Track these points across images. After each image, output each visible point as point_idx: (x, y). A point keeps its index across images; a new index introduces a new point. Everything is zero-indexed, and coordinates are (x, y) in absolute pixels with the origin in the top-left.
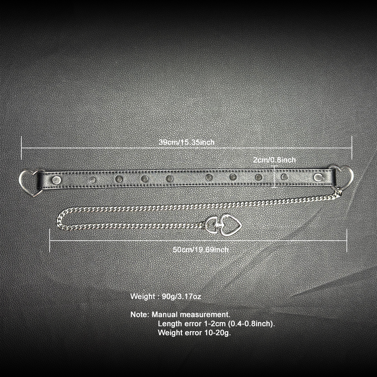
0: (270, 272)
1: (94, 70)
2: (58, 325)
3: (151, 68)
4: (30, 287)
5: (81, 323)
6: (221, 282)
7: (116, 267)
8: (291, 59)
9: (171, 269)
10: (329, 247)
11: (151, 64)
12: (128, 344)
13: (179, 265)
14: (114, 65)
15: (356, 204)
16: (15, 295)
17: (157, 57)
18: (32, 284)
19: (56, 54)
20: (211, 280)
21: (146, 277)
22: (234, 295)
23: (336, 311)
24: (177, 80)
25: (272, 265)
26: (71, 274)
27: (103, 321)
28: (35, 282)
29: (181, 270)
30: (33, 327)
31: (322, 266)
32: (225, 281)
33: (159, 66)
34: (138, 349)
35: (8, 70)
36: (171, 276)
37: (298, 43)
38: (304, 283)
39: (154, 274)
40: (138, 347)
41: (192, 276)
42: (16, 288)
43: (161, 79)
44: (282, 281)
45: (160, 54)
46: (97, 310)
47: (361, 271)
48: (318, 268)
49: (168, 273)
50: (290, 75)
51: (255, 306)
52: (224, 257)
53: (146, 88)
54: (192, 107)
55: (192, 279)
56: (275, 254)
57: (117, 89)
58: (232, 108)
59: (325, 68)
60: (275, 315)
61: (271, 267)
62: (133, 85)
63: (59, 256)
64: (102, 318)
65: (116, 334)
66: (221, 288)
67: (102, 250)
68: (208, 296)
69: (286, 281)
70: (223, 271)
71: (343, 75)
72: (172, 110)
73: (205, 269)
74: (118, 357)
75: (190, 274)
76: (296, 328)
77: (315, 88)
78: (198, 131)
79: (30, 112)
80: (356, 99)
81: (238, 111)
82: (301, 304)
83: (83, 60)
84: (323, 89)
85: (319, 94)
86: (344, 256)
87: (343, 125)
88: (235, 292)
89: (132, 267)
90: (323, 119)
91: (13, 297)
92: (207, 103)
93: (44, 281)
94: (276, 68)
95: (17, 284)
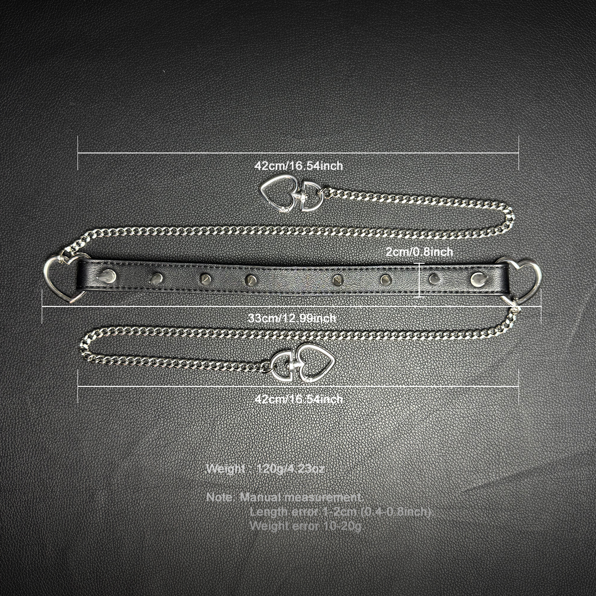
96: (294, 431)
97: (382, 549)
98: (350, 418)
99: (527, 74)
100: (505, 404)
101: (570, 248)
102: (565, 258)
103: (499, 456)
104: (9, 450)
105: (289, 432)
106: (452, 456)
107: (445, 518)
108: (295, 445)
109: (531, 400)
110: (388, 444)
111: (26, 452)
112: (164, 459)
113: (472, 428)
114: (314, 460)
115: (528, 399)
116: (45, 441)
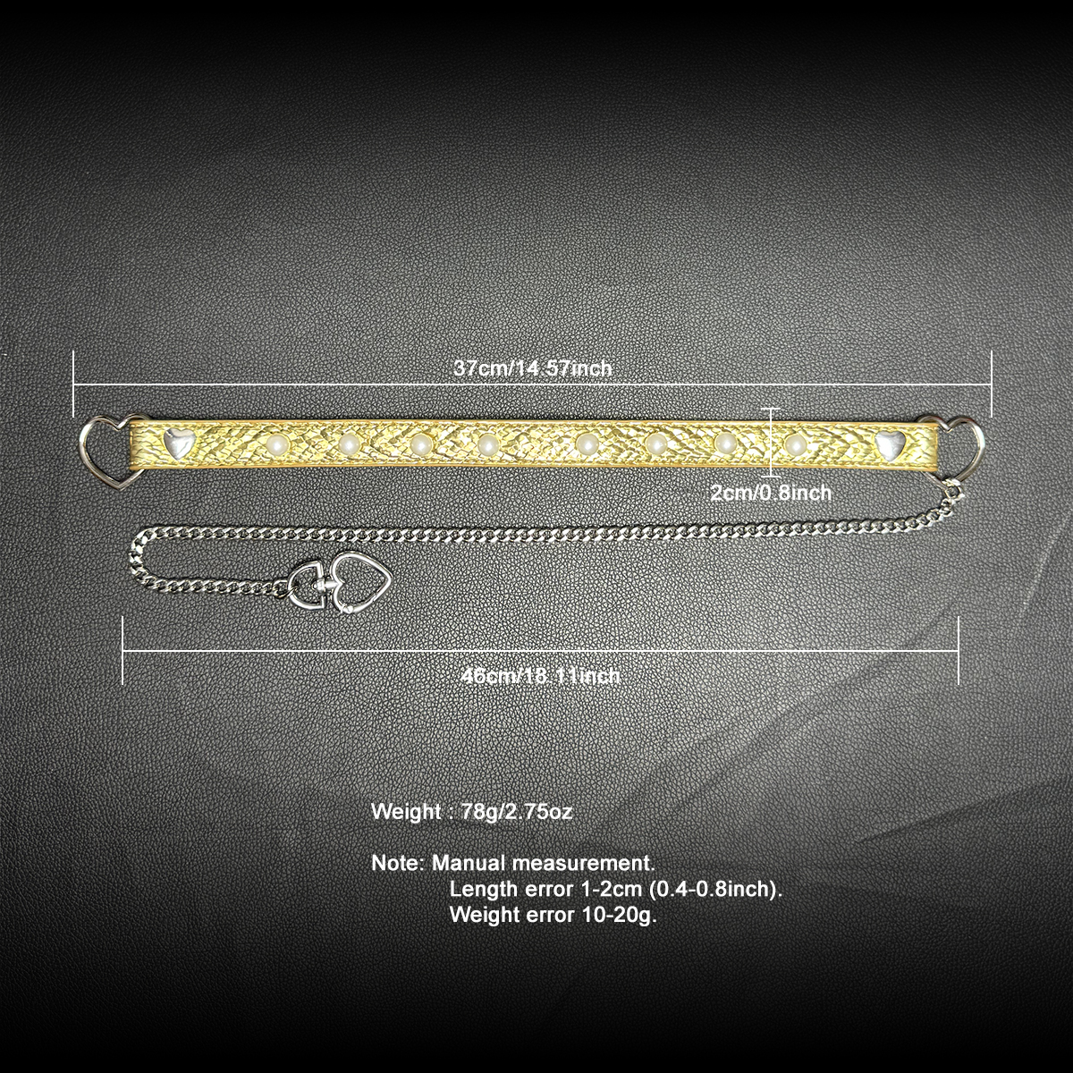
0: (803, 772)
1: (345, 200)
2: (218, 887)
3: (499, 198)
4: (148, 780)
5: (281, 886)
6: (668, 792)
7: (381, 737)
8: (883, 190)
9: (531, 751)
10: (967, 710)
11: (501, 188)
12: (407, 949)
13: (555, 741)
14: (400, 189)
15: (1048, 594)
16: (107, 800)
17: (518, 170)
18: (153, 772)
19: (246, 153)
20: (639, 787)
21: (464, 768)
22: (700, 830)
23: (980, 887)
24: (568, 236)
25: (811, 752)
26: (260, 751)
27: (342, 884)
28: (161, 766)
29: (559, 753)
30: (151, 889)
31: (945, 761)
32: (679, 790)
33: (523, 195)
34: (433, 965)
35: (115, 189)
36: (530, 770)
37: (903, 147)
38: (895, 807)
39: (485, 761)
40: (433, 959)
41: (589, 773)
42: (111, 780)
43: (525, 230)
44: (835, 798)
45: (526, 163)
46: (325, 851)
47: (1054, 781)
48: (936, 767)
49: (523, 762)
50: (878, 234)
51: (756, 862)
52: (677, 724)
53: (483, 254)
54: (607, 310)
55: (588, 781)
56: (820, 722)
57: (406, 253)
58: (716, 319)
59: (976, 219)
60: (810, 891)
61: (807, 760)
62: (449, 243)
63: (228, 699)
64: (339, 873)
65: (376, 921)
66: (666, 810)
67: (347, 688)
68: (630, 830)
69: (846, 799)
70: (675, 763)
71: (1023, 239)
72: (553, 316)
73: (626, 756)
74: (377, 984)
75: (583, 767)
76: (867, 928)
77: (947, 271)
78: (620, 375)
79: (169, 305)
80: (1056, 307)
81: (731, 325)
82: (883, 863)
83: (318, 170)
84: (968, 277)
85: (958, 289)
86: (1008, 736)
87: (1020, 378)
88: (704, 823)
89: (426, 739)
90: (966, 359)
91: (100, 806)
92: (648, 302)
93: (185, 764)
94: (842, 214)
95: (113, 769)
96: (596, 741)
97: (730, 932)
98: (683, 722)
99: (961, 194)
100: (924, 704)
101: (1026, 463)
102: (1018, 479)
103: (915, 787)
104: (148, 764)
105: (587, 743)
106: (841, 785)
107: (829, 884)
108: (597, 764)
109: (965, 698)
110: (741, 765)
111: (173, 767)
112: (391, 782)
113: (874, 741)
114: (625, 789)
115: (960, 697)
116: (205, 750)
